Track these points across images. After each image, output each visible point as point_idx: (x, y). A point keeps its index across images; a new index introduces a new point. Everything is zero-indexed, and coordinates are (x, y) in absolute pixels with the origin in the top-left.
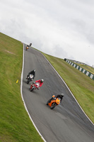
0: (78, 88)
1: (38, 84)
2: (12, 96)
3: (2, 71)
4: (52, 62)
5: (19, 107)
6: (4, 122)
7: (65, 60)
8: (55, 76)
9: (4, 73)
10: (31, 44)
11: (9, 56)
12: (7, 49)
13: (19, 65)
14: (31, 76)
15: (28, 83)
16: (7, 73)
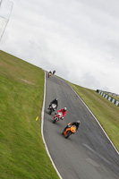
0: (114, 127)
1: (60, 114)
2: (31, 136)
3: (18, 105)
4: (81, 94)
5: (40, 151)
6: (20, 170)
7: (98, 91)
8: (85, 111)
9: (20, 108)
10: (54, 72)
11: (26, 86)
12: (24, 77)
13: (40, 98)
14: (54, 106)
15: (50, 113)
16: (24, 107)
